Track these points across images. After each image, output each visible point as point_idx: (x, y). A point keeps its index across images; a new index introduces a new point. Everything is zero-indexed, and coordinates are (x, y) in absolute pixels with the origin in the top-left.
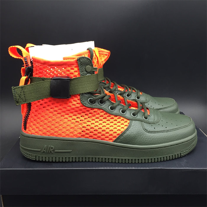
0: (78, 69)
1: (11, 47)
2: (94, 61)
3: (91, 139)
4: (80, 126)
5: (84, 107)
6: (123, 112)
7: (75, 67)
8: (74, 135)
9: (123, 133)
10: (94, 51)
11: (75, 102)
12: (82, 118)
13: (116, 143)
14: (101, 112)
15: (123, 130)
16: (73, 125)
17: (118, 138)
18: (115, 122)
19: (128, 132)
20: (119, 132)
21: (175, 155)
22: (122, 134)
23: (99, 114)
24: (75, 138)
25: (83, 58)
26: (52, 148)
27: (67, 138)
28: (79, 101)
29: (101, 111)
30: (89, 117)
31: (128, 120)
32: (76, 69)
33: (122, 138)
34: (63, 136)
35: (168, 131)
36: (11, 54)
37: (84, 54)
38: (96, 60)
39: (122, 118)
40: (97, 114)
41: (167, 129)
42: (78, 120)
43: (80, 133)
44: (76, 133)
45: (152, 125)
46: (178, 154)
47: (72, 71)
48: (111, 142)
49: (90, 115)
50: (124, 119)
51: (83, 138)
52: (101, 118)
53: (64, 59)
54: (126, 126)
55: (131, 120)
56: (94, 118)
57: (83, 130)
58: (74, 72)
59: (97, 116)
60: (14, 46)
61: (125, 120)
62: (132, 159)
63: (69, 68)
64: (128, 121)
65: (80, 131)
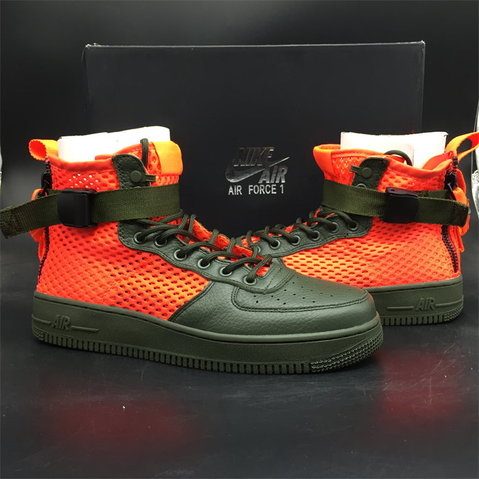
0: (117, 178)
1: (32, 140)
2: (152, 163)
3: (132, 311)
4: (117, 284)
5: (125, 249)
6: (202, 264)
7: (111, 173)
8: (104, 300)
9: (188, 304)
10: (153, 145)
11: (108, 237)
12: (123, 270)
13: (173, 324)
14: (157, 260)
15: (190, 298)
16: (103, 281)
17: (177, 314)
18: (182, 283)
19: (197, 304)
20: (181, 302)
21: (295, 365)
22: (184, 306)
23: (151, 264)
24: (105, 306)
25: (128, 156)
26: (67, 321)
27: (92, 303)
28: (116, 237)
29: (157, 257)
30: (135, 269)
31: (208, 279)
32: (112, 177)
33: (182, 313)
34: (86, 299)
35: (285, 310)
36: (33, 154)
37: (131, 149)
38: (157, 163)
39: (196, 276)
40: (149, 264)
41: (286, 306)
42: (116, 272)
43: (114, 297)
44: (107, 295)
45: (256, 294)
46: (302, 365)
47: (106, 180)
48: (164, 320)
49: (136, 264)
50: (200, 278)
51: (119, 308)
52: (156, 272)
53: (96, 158)
54: (199, 291)
55: (213, 280)
56: (143, 271)
57: (119, 292)
58: (109, 182)
59: (149, 267)
61: (202, 280)
62: (200, 361)
63: (100, 176)
64: (207, 283)
65: (113, 292)
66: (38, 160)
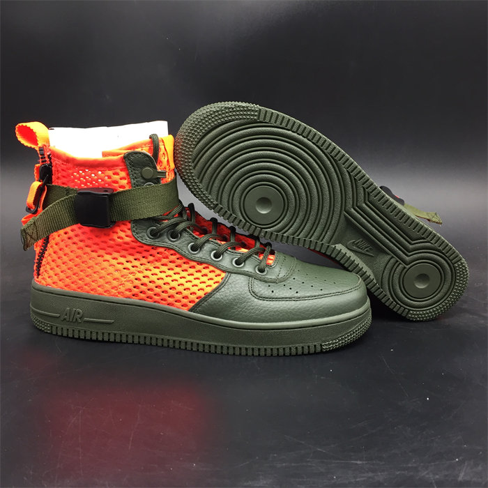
0: (128, 175)
1: (20, 124)
2: (162, 159)
3: (149, 302)
4: (132, 277)
5: (138, 244)
6: (217, 256)
7: (121, 170)
8: (119, 293)
9: (208, 295)
10: (163, 141)
11: (123, 234)
12: (137, 263)
13: (192, 313)
14: (172, 255)
15: (209, 290)
16: (117, 275)
17: (198, 304)
18: (198, 275)
19: (218, 295)
20: (201, 294)
21: (309, 347)
22: (205, 298)
23: (167, 258)
24: (120, 298)
25: (136, 153)
26: (79, 313)
27: (106, 296)
28: (129, 233)
29: (172, 252)
30: (149, 262)
31: (224, 271)
32: (123, 174)
33: (205, 304)
34: (99, 292)
35: (299, 299)
36: (20, 139)
38: (166, 159)
39: (211, 268)
40: (164, 258)
41: (298, 295)
42: (129, 265)
43: (130, 290)
44: (122, 289)
45: (270, 284)
46: (315, 346)
47: (116, 177)
48: (185, 311)
49: (151, 258)
50: (216, 270)
51: (135, 300)
52: (172, 265)
53: (104, 154)
54: (216, 282)
55: (229, 272)
56: (158, 264)
57: (135, 284)
58: (121, 180)
59: (164, 261)
60: (24, 124)
61: (218, 272)
62: (222, 347)
63: (110, 173)
64: (223, 275)
65: (129, 285)
66: (27, 146)
